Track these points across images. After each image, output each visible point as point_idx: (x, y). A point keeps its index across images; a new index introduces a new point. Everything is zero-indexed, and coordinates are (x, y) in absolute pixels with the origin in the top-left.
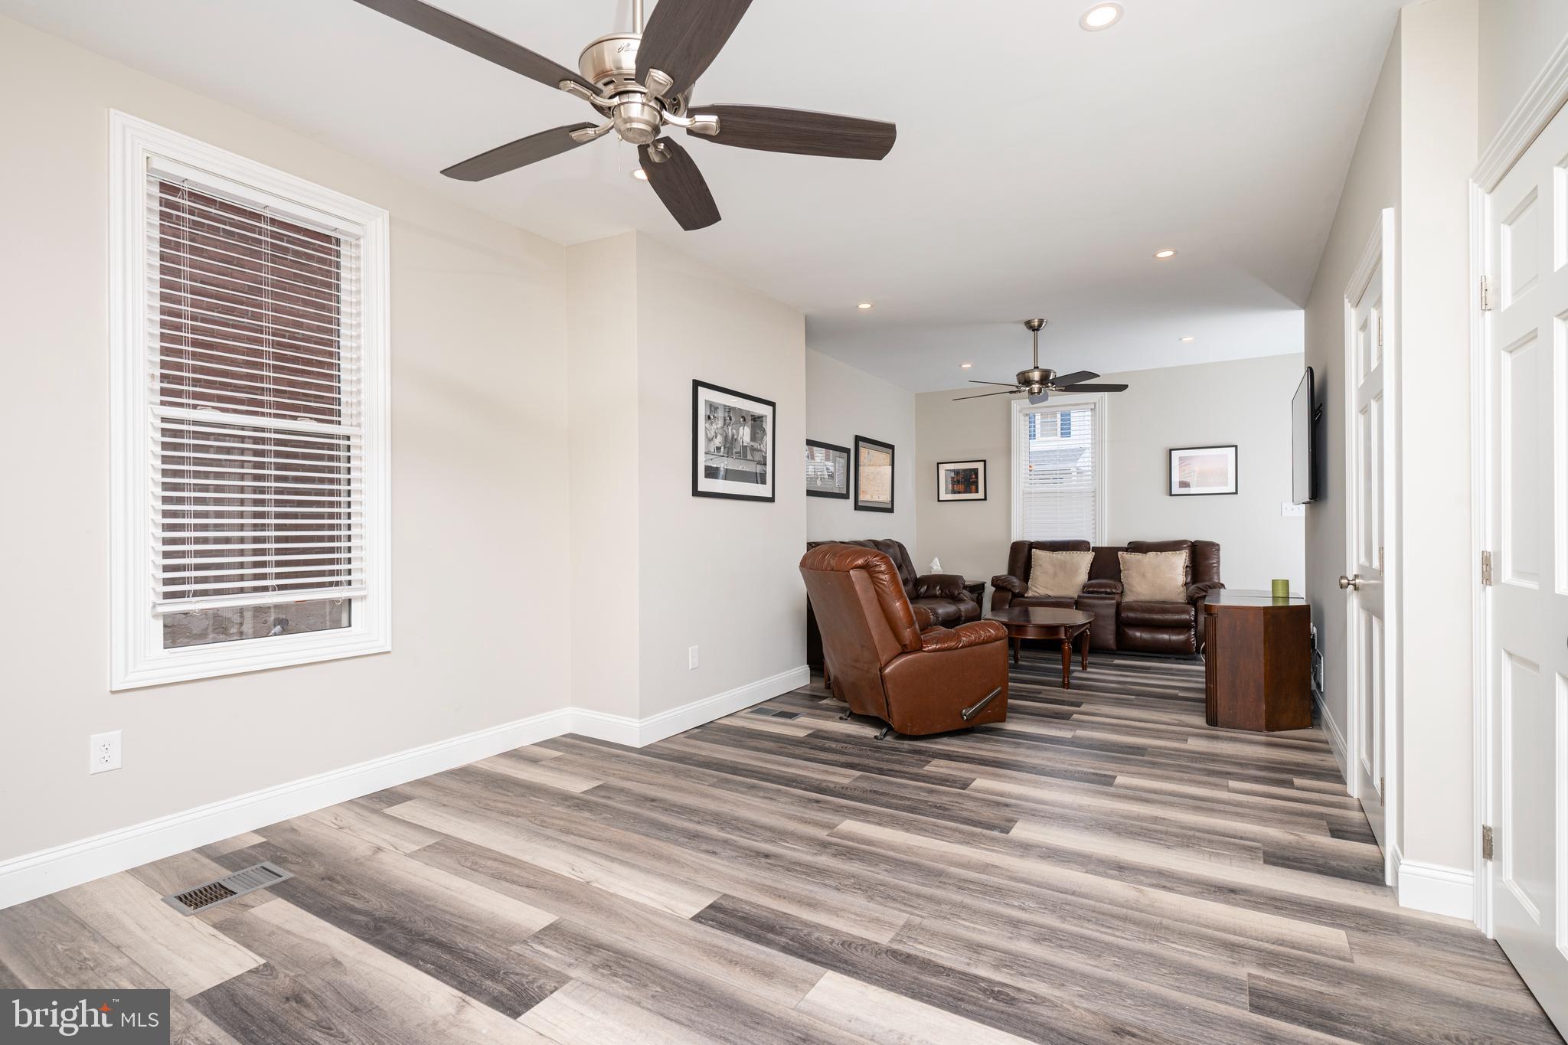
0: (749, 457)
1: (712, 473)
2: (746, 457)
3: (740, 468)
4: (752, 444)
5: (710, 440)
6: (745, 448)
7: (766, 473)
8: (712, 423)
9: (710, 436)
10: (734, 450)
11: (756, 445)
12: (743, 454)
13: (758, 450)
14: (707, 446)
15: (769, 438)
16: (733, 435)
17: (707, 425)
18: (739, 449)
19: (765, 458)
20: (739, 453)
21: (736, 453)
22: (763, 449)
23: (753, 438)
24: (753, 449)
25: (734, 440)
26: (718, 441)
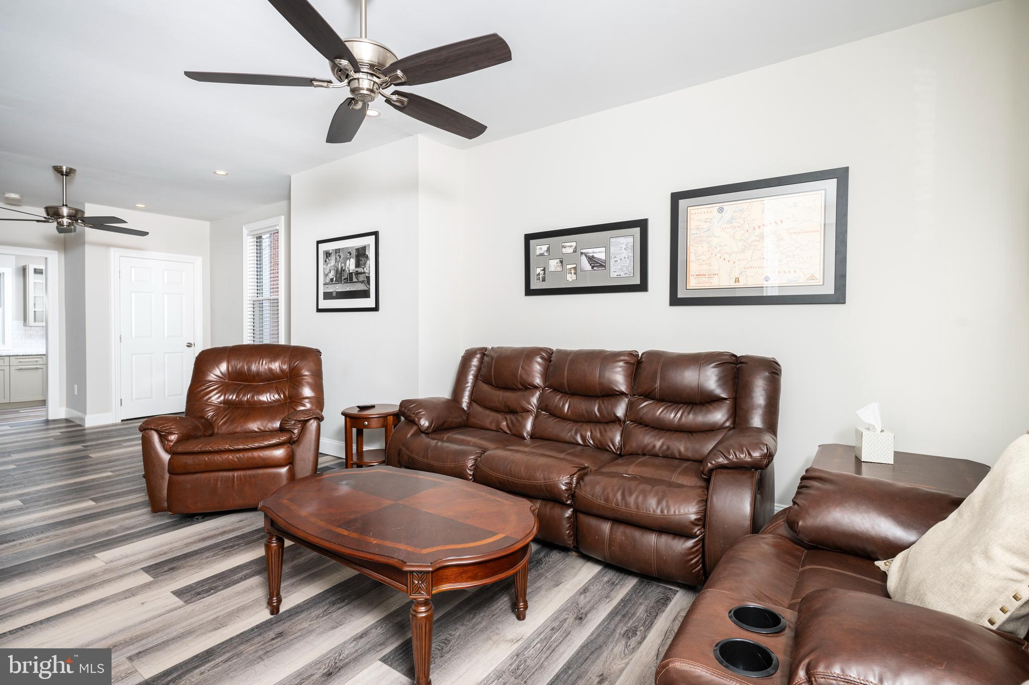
0: (355, 280)
1: (328, 296)
2: (352, 280)
3: (348, 289)
4: (357, 269)
5: (326, 275)
6: (351, 274)
7: (370, 289)
8: (327, 264)
9: (326, 273)
10: (343, 278)
11: (360, 270)
12: (350, 279)
13: (361, 273)
14: (325, 280)
15: (372, 262)
16: (342, 268)
17: (325, 267)
18: (346, 276)
19: (368, 278)
20: (347, 279)
21: (344, 279)
22: (366, 271)
23: (358, 265)
24: (357, 273)
25: (343, 270)
26: (332, 275)
